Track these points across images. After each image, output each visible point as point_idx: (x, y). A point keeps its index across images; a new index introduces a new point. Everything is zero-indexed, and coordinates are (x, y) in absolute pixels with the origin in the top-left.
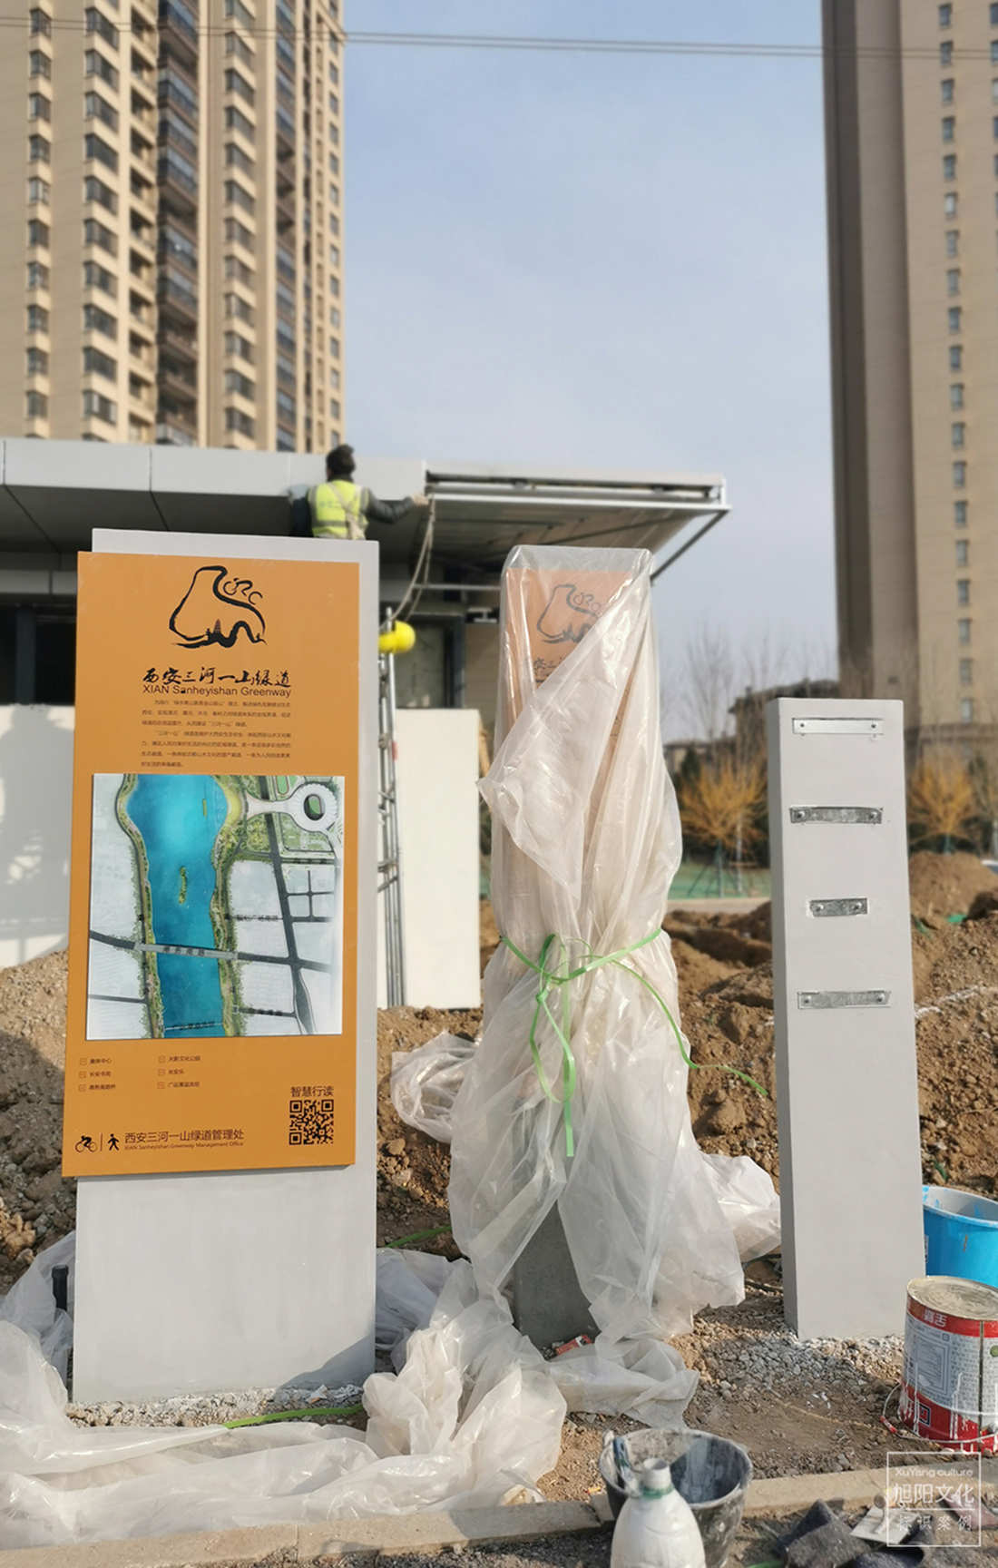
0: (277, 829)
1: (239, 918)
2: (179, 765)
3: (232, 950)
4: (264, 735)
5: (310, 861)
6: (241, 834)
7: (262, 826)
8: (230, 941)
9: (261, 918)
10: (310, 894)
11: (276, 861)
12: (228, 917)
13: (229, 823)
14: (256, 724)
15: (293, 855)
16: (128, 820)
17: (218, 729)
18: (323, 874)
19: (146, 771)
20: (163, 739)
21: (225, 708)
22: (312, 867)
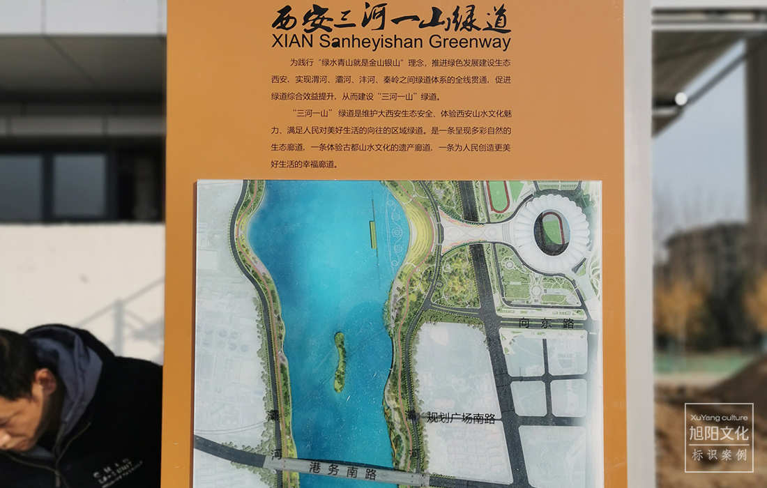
0: (491, 269)
1: (432, 418)
2: (331, 165)
3: (421, 470)
4: (468, 114)
5: (546, 324)
6: (433, 277)
7: (465, 266)
8: (417, 455)
9: (467, 418)
10: (547, 378)
11: (491, 325)
12: (412, 415)
13: (412, 261)
14: (451, 97)
15: (518, 313)
16: (251, 256)
17: (392, 105)
18: (567, 345)
20: (305, 122)
21: (405, 70)
22: (549, 334)
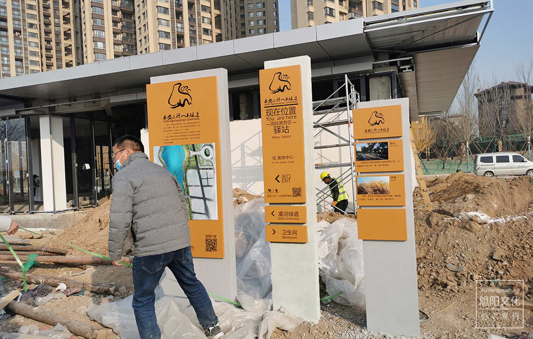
0: (198, 160)
1: (190, 186)
2: (173, 142)
3: (189, 195)
4: (193, 132)
5: (207, 169)
6: (189, 161)
7: (194, 159)
8: (188, 192)
9: (195, 186)
10: (207, 179)
11: (198, 169)
12: (187, 185)
13: (186, 159)
14: (191, 129)
15: (202, 167)
16: (162, 159)
17: (182, 131)
18: (210, 172)
19: (165, 145)
20: (169, 135)
21: (184, 125)
